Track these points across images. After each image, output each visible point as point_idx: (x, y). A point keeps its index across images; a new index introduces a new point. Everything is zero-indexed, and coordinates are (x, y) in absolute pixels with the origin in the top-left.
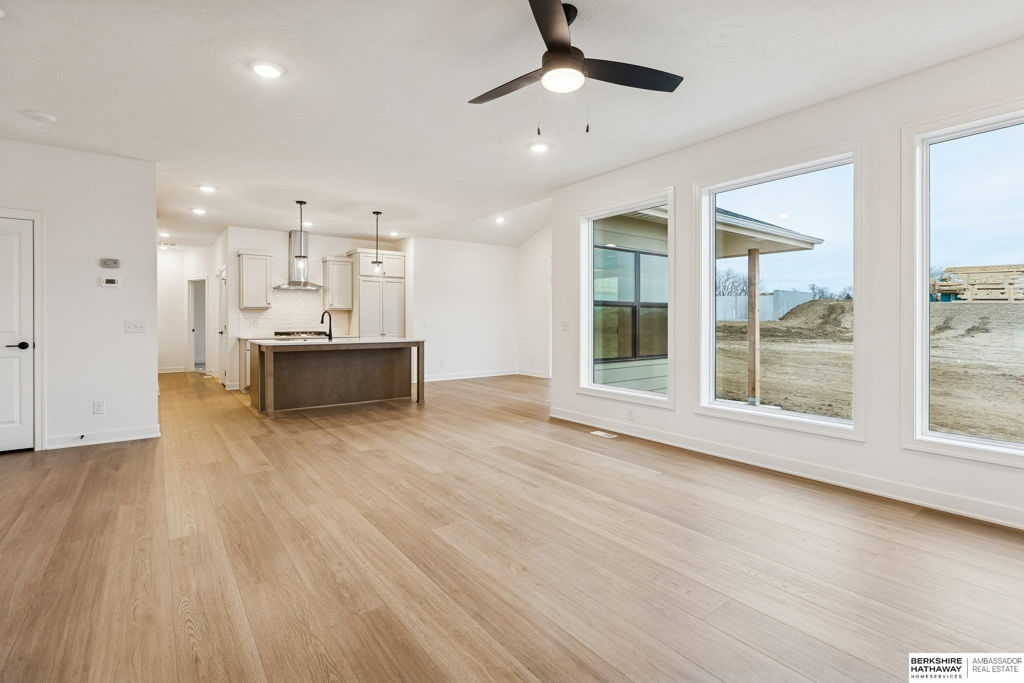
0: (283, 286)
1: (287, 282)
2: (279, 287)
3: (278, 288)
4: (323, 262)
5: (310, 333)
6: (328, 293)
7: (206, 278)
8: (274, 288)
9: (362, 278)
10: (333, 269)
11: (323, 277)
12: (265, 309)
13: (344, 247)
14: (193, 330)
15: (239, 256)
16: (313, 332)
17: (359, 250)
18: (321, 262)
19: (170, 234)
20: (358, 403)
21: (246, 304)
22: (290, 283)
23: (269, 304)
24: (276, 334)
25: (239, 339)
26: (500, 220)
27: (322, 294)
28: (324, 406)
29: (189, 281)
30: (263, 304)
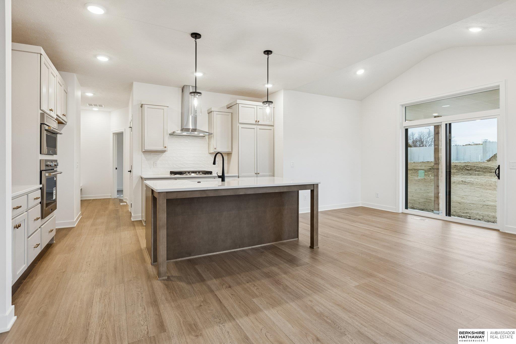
0: (177, 132)
1: (180, 129)
2: (174, 132)
3: (172, 134)
4: (209, 113)
5: (199, 172)
6: (213, 139)
7: (124, 130)
8: (170, 135)
9: (241, 126)
10: (217, 118)
11: (209, 125)
12: (163, 152)
13: (226, 100)
14: (116, 169)
15: (142, 107)
16: (201, 171)
17: (239, 101)
18: (207, 113)
19: (93, 93)
20: (250, 247)
21: (147, 148)
22: (182, 130)
23: (165, 147)
24: (172, 173)
25: (142, 178)
26: (361, 72)
27: (207, 139)
28: (218, 253)
29: (114, 133)
30: (161, 148)
